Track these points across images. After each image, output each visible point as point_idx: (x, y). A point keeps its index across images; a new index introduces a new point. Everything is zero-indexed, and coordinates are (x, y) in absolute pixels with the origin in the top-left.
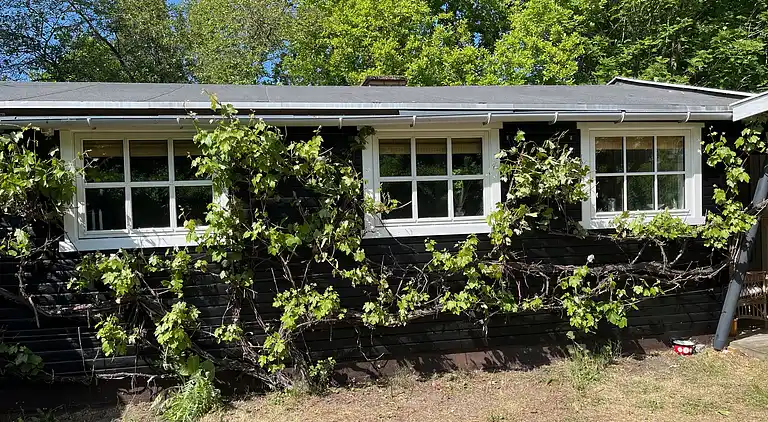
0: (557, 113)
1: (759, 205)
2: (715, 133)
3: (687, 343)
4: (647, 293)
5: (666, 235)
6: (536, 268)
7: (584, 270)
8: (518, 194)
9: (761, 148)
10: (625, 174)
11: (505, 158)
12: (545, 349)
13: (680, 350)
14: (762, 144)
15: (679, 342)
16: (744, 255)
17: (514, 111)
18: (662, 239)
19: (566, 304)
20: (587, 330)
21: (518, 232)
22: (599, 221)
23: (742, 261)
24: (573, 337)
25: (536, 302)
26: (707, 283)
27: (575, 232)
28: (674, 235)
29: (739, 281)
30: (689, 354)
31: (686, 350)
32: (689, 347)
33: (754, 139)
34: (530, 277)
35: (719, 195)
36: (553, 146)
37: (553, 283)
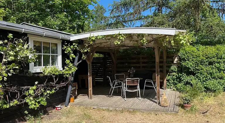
0: (24, 29)
1: (76, 64)
2: (66, 44)
3: (59, 106)
4: (51, 93)
5: (55, 74)
6: (14, 89)
7: (34, 88)
8: (9, 59)
9: (77, 49)
10: (42, 54)
11: (3, 44)
12: (16, 120)
13: (58, 109)
14: (77, 48)
15: (57, 106)
16: (73, 78)
17: (7, 25)
18: (54, 75)
19: (27, 101)
20: (36, 109)
21: (10, 75)
22: (35, 70)
23: (72, 80)
24: (27, 113)
25: (15, 102)
26: (64, 87)
27: (27, 74)
28: (57, 73)
29: (72, 86)
30: (60, 109)
31: (60, 108)
32: (60, 107)
33: (76, 46)
34: (11, 93)
35: (67, 61)
36: (22, 41)
37: (21, 94)
